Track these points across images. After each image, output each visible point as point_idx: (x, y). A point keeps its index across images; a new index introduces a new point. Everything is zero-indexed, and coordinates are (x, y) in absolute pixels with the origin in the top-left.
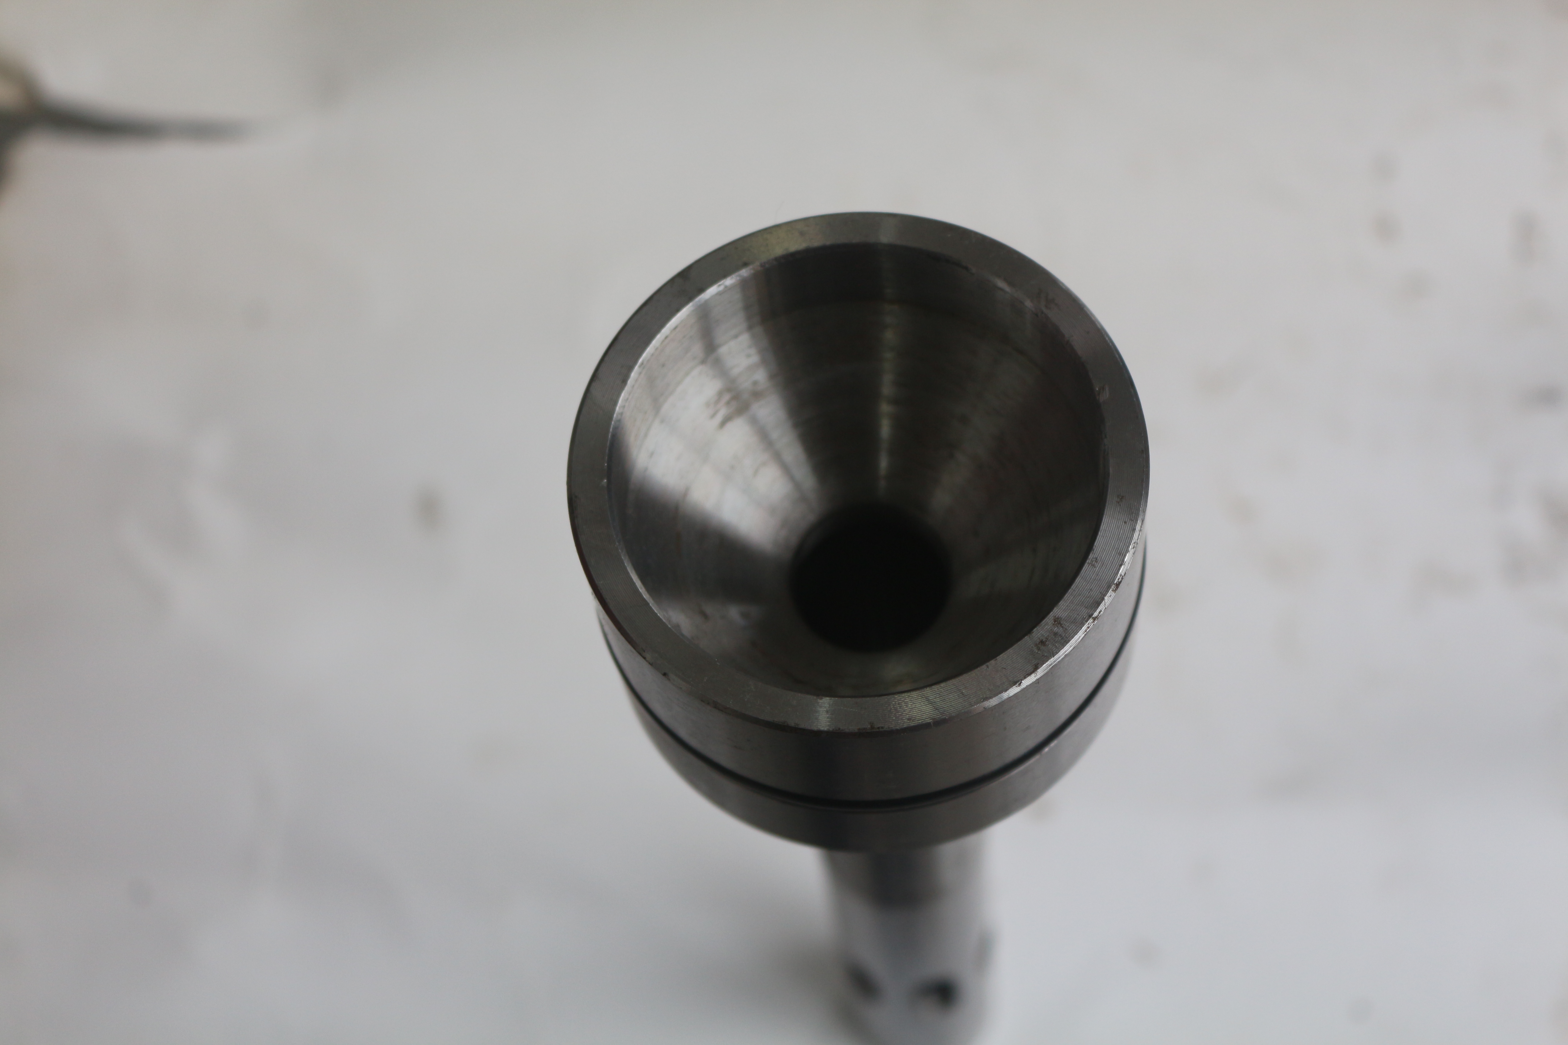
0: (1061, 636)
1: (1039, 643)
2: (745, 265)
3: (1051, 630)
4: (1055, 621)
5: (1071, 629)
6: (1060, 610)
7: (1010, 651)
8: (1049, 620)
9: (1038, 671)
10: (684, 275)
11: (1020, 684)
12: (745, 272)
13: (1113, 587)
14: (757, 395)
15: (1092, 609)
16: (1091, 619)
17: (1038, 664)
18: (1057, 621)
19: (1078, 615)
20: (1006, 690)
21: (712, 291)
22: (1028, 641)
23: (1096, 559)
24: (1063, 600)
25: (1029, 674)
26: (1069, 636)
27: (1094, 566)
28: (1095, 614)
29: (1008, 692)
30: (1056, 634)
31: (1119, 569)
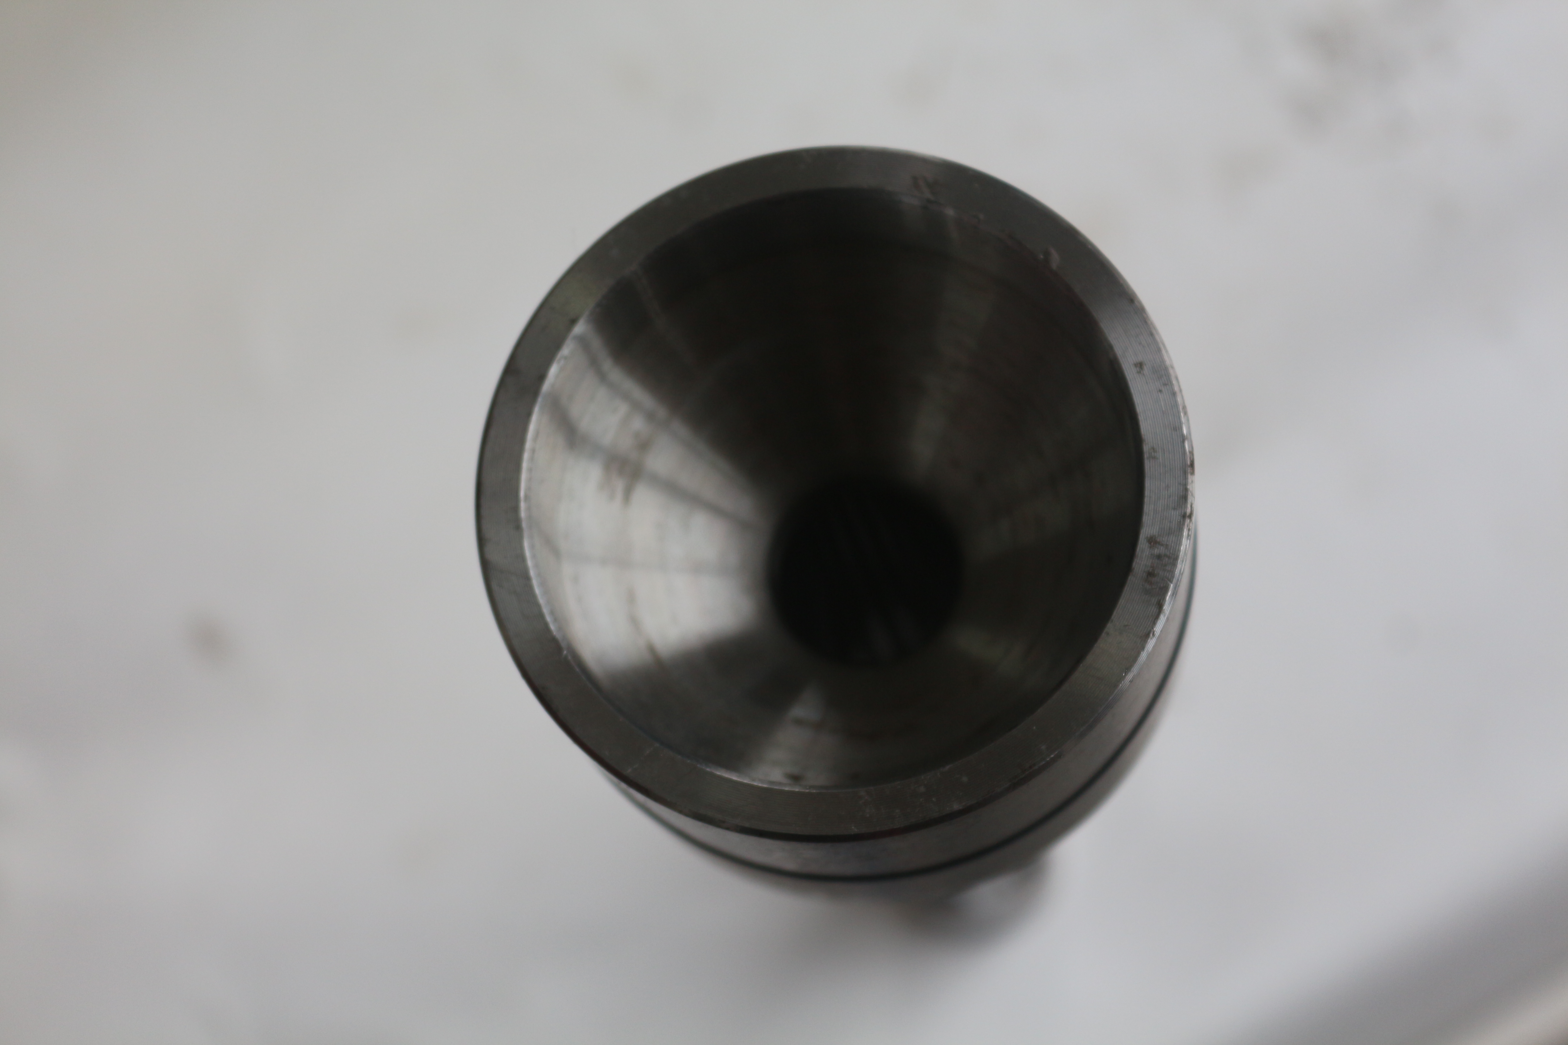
0: (1166, 555)
1: (1147, 576)
2: (573, 322)
3: (1151, 554)
4: (1150, 543)
5: (1172, 541)
6: (1149, 527)
7: (1122, 602)
8: (1142, 544)
9: (1164, 608)
10: (511, 369)
11: (1153, 635)
12: (579, 328)
13: (1189, 470)
14: (644, 446)
15: (1182, 507)
16: (1187, 520)
17: (1160, 601)
18: (1153, 541)
19: (1170, 522)
20: (1143, 648)
21: (553, 370)
22: (1134, 582)
23: (1154, 449)
24: (1145, 515)
25: (1157, 617)
26: (1175, 551)
27: (1154, 458)
28: (1188, 511)
29: (1146, 649)
30: (1159, 557)
31: (1184, 447)
